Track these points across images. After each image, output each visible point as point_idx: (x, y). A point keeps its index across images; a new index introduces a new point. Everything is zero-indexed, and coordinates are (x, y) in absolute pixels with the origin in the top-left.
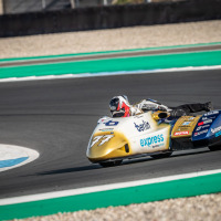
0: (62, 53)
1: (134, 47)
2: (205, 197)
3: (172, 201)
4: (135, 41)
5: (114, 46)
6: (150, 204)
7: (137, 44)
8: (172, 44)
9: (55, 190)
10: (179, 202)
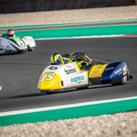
0: (16, 25)
1: (61, 23)
2: (105, 116)
3: (84, 118)
4: (61, 19)
5: (48, 21)
6: (70, 120)
7: (62, 21)
8: (84, 21)
9: (11, 110)
10: (89, 119)
